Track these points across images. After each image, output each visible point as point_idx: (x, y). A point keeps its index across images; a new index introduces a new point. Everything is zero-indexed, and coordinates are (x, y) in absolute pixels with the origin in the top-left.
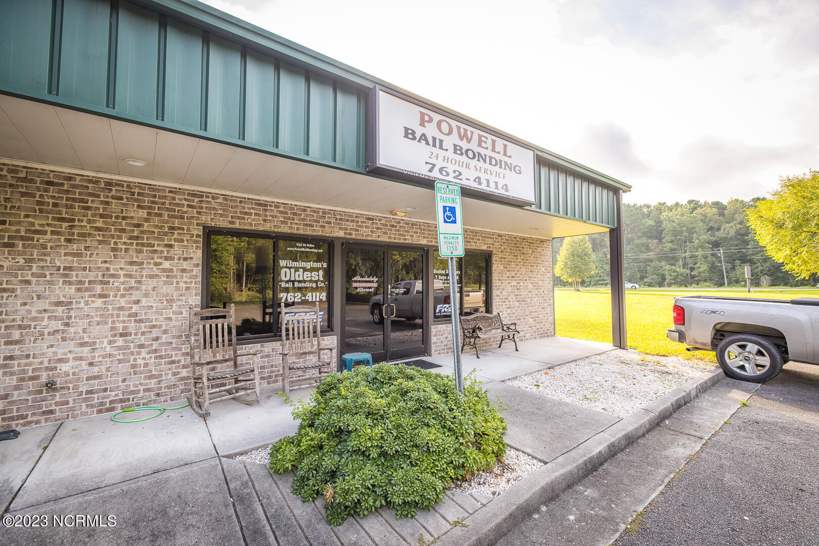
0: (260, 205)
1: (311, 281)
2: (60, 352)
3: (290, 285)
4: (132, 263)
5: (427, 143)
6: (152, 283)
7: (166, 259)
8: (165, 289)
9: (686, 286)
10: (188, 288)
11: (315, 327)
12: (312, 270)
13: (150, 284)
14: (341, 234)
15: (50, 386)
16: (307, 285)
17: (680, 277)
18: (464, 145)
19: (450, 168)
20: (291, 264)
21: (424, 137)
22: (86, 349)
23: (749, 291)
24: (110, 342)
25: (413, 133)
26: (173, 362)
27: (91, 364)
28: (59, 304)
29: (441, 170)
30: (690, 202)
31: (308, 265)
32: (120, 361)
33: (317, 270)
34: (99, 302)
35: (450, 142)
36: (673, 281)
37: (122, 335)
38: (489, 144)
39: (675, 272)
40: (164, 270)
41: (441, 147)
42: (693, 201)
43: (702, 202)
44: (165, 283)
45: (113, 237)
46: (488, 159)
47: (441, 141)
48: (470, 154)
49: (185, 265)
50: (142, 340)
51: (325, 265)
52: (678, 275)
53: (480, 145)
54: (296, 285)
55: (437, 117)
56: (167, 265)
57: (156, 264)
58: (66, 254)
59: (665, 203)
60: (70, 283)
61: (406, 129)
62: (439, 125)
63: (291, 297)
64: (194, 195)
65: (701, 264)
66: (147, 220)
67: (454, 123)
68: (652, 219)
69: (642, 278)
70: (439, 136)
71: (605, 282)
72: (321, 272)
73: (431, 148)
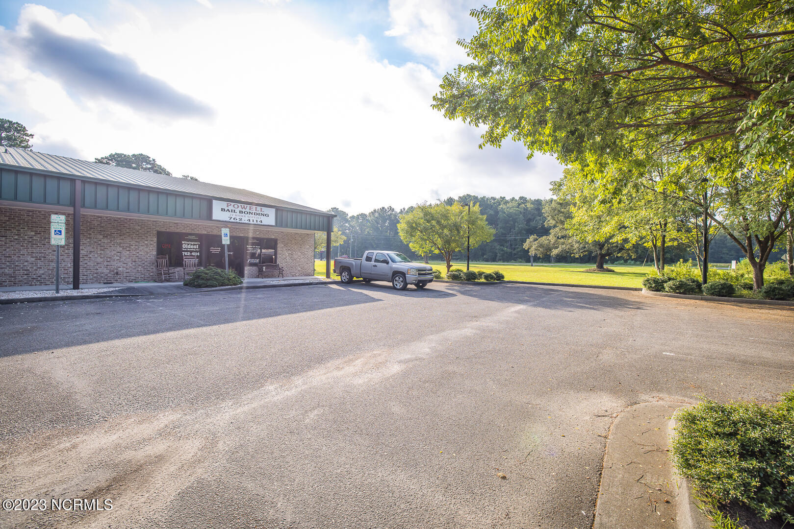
0: (175, 224)
1: (194, 249)
2: (119, 265)
3: (186, 250)
4: (137, 242)
5: (229, 211)
6: (142, 247)
7: (146, 241)
8: (146, 250)
9: (507, 262)
10: (152, 250)
11: (195, 264)
12: (194, 245)
13: (141, 248)
14: (206, 233)
15: (117, 273)
16: (192, 250)
17: (505, 255)
18: (244, 210)
19: (238, 218)
20: (186, 242)
21: (228, 210)
22: (125, 265)
23: (532, 266)
24: (132, 263)
25: (224, 209)
26: (148, 271)
27: (127, 269)
28: (118, 252)
29: (234, 219)
30: (521, 198)
31: (193, 243)
32: (134, 269)
33: (196, 245)
34: (128, 252)
35: (237, 211)
36: (501, 258)
37: (134, 262)
38: (254, 209)
39: (503, 250)
40: (145, 244)
41: (234, 212)
42: (523, 197)
43: (528, 199)
44: (146, 248)
45: (131, 234)
46: (253, 214)
47: (234, 210)
48: (246, 213)
49: (152, 243)
50: (140, 264)
51: (199, 243)
52: (504, 253)
53: (250, 209)
54: (188, 249)
55: (233, 204)
56: (146, 242)
57: (144, 242)
58: (120, 239)
59: (505, 198)
60: (121, 247)
61: (222, 209)
62: (234, 206)
63: (186, 254)
64: (154, 222)
65: (519, 245)
66: (140, 230)
67: (239, 205)
68: (492, 210)
69: (483, 254)
70: (233, 209)
71: (457, 257)
72: (197, 246)
73: (231, 213)
